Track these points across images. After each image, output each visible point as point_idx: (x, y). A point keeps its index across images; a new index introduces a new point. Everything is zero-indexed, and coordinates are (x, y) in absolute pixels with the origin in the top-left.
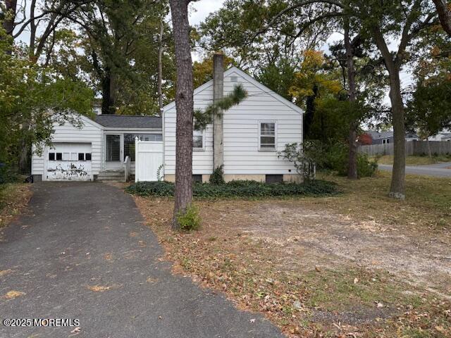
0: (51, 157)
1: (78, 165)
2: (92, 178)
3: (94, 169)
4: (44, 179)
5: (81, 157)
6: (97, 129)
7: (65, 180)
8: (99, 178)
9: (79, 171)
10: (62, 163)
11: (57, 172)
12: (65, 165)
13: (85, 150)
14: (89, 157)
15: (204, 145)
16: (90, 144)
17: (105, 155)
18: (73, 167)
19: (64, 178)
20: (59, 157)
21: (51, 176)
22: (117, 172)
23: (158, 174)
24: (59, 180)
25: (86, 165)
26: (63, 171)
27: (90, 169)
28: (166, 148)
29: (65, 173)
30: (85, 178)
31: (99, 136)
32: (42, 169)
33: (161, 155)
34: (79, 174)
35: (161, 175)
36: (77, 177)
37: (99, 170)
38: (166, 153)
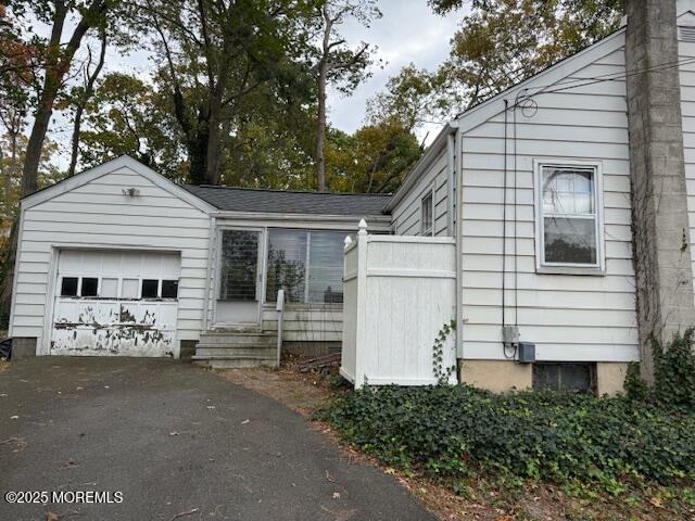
0: (69, 288)
1: (140, 310)
2: (177, 350)
3: (183, 325)
4: (42, 349)
5: (149, 289)
6: (198, 214)
7: (102, 354)
8: (200, 354)
9: (141, 329)
10: (96, 305)
11: (80, 331)
12: (104, 312)
13: (160, 272)
14: (171, 290)
15: (600, 255)
16: (176, 254)
17: (216, 285)
18: (125, 316)
19: (100, 348)
20: (90, 287)
21: (64, 343)
22: (247, 332)
23: (438, 357)
24: (85, 353)
25: (161, 313)
26: (97, 327)
27: (172, 324)
28: (468, 264)
29: (103, 333)
30: (156, 349)
31: (205, 233)
32: (38, 321)
33: (447, 286)
34: (140, 337)
35: (448, 361)
36: (136, 347)
37: (198, 325)
38: (468, 280)
